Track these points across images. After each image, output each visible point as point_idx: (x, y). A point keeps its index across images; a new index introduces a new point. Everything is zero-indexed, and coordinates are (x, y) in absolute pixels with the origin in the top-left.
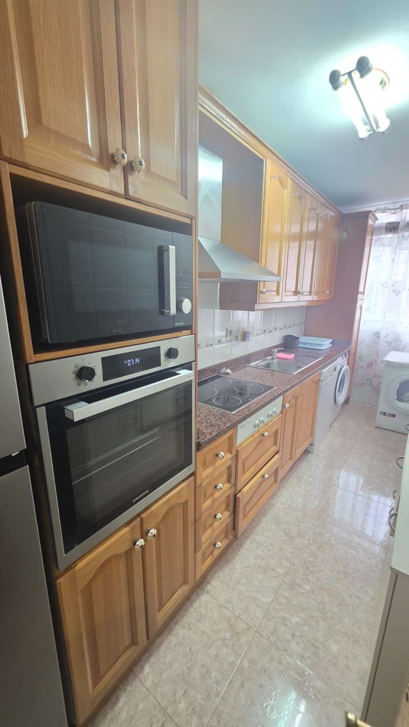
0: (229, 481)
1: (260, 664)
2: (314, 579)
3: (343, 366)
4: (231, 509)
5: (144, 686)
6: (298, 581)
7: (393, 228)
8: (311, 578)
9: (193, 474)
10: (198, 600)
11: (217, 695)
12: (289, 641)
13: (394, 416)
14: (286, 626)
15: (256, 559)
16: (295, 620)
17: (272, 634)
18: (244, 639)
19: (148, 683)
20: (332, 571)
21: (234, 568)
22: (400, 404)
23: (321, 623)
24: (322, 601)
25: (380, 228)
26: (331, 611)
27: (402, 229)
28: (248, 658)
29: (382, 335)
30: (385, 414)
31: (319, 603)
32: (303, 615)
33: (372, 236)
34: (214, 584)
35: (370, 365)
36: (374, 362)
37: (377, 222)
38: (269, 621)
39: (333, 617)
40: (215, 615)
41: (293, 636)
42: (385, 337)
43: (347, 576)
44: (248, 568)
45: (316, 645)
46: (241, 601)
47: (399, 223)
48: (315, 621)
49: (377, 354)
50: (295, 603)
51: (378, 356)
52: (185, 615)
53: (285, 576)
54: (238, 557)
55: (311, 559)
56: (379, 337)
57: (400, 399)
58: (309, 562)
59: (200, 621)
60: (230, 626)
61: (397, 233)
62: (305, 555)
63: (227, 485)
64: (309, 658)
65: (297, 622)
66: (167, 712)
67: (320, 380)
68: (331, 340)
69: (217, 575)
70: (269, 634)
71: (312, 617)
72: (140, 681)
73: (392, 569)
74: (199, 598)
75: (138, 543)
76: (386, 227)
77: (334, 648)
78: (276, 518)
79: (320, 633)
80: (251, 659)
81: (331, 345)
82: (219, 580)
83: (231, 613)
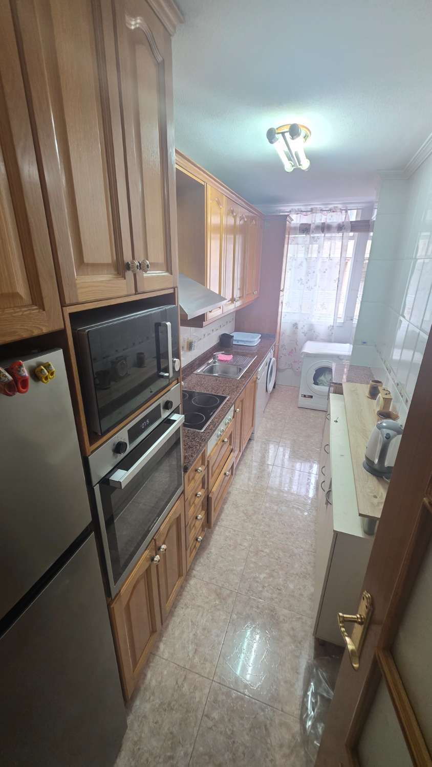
0: (203, 487)
1: (244, 614)
2: (271, 543)
3: (271, 359)
4: (206, 508)
5: (164, 659)
6: (260, 548)
7: (305, 229)
8: (269, 543)
9: (183, 492)
10: (188, 585)
11: (219, 643)
12: (261, 591)
13: (311, 397)
14: (257, 582)
15: (226, 540)
16: (262, 576)
17: (249, 590)
18: (230, 601)
19: (166, 656)
20: (282, 534)
21: (211, 552)
22: (316, 387)
23: (280, 572)
24: (279, 557)
25: (295, 228)
26: (286, 562)
27: (313, 232)
28: (236, 612)
29: (300, 327)
30: (305, 396)
31: (277, 559)
32: (267, 571)
33: (289, 235)
34: (198, 569)
35: (291, 353)
36: (294, 350)
37: (292, 222)
38: (245, 582)
39: (287, 566)
40: (204, 592)
41: (263, 587)
42: (302, 328)
43: (293, 535)
44: (221, 549)
45: (279, 588)
46: (221, 575)
47: (310, 225)
48: (276, 572)
49: (296, 342)
50: (260, 564)
51: (297, 345)
52: (181, 599)
53: (250, 547)
54: (211, 543)
55: (266, 529)
56: (297, 328)
57: (316, 383)
58: (265, 531)
59: (193, 599)
60: (218, 595)
61: (309, 234)
62: (261, 527)
63: (203, 490)
64: (277, 598)
65: (265, 577)
66: (186, 669)
67: (257, 378)
68: (260, 335)
69: (198, 561)
70: (246, 592)
71: (274, 570)
72: (160, 657)
73: (334, 531)
74: (189, 583)
75: (155, 559)
76: (300, 227)
77: (291, 586)
78: (235, 503)
79: (281, 579)
80: (238, 613)
81: (260, 340)
82: (200, 565)
83: (216, 586)
